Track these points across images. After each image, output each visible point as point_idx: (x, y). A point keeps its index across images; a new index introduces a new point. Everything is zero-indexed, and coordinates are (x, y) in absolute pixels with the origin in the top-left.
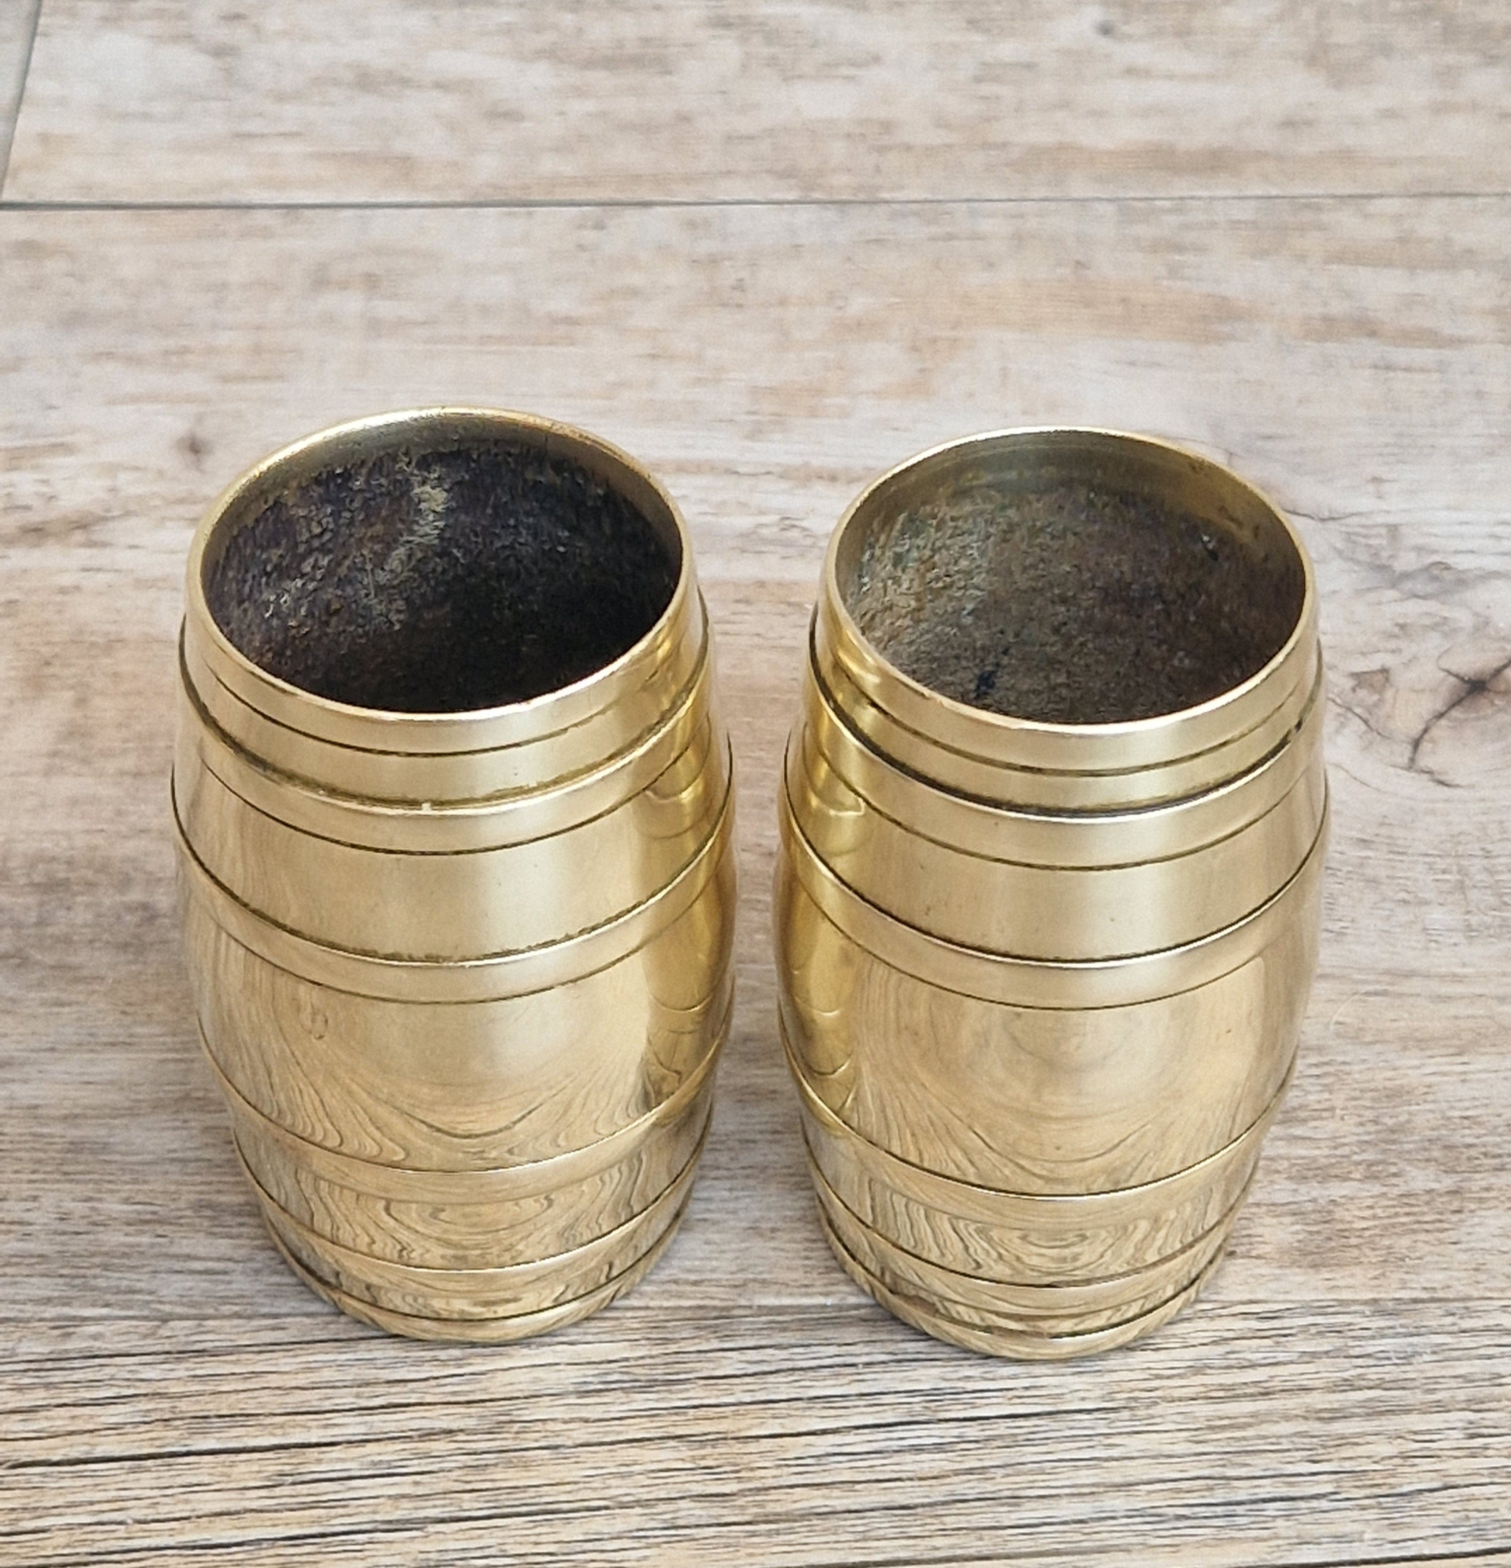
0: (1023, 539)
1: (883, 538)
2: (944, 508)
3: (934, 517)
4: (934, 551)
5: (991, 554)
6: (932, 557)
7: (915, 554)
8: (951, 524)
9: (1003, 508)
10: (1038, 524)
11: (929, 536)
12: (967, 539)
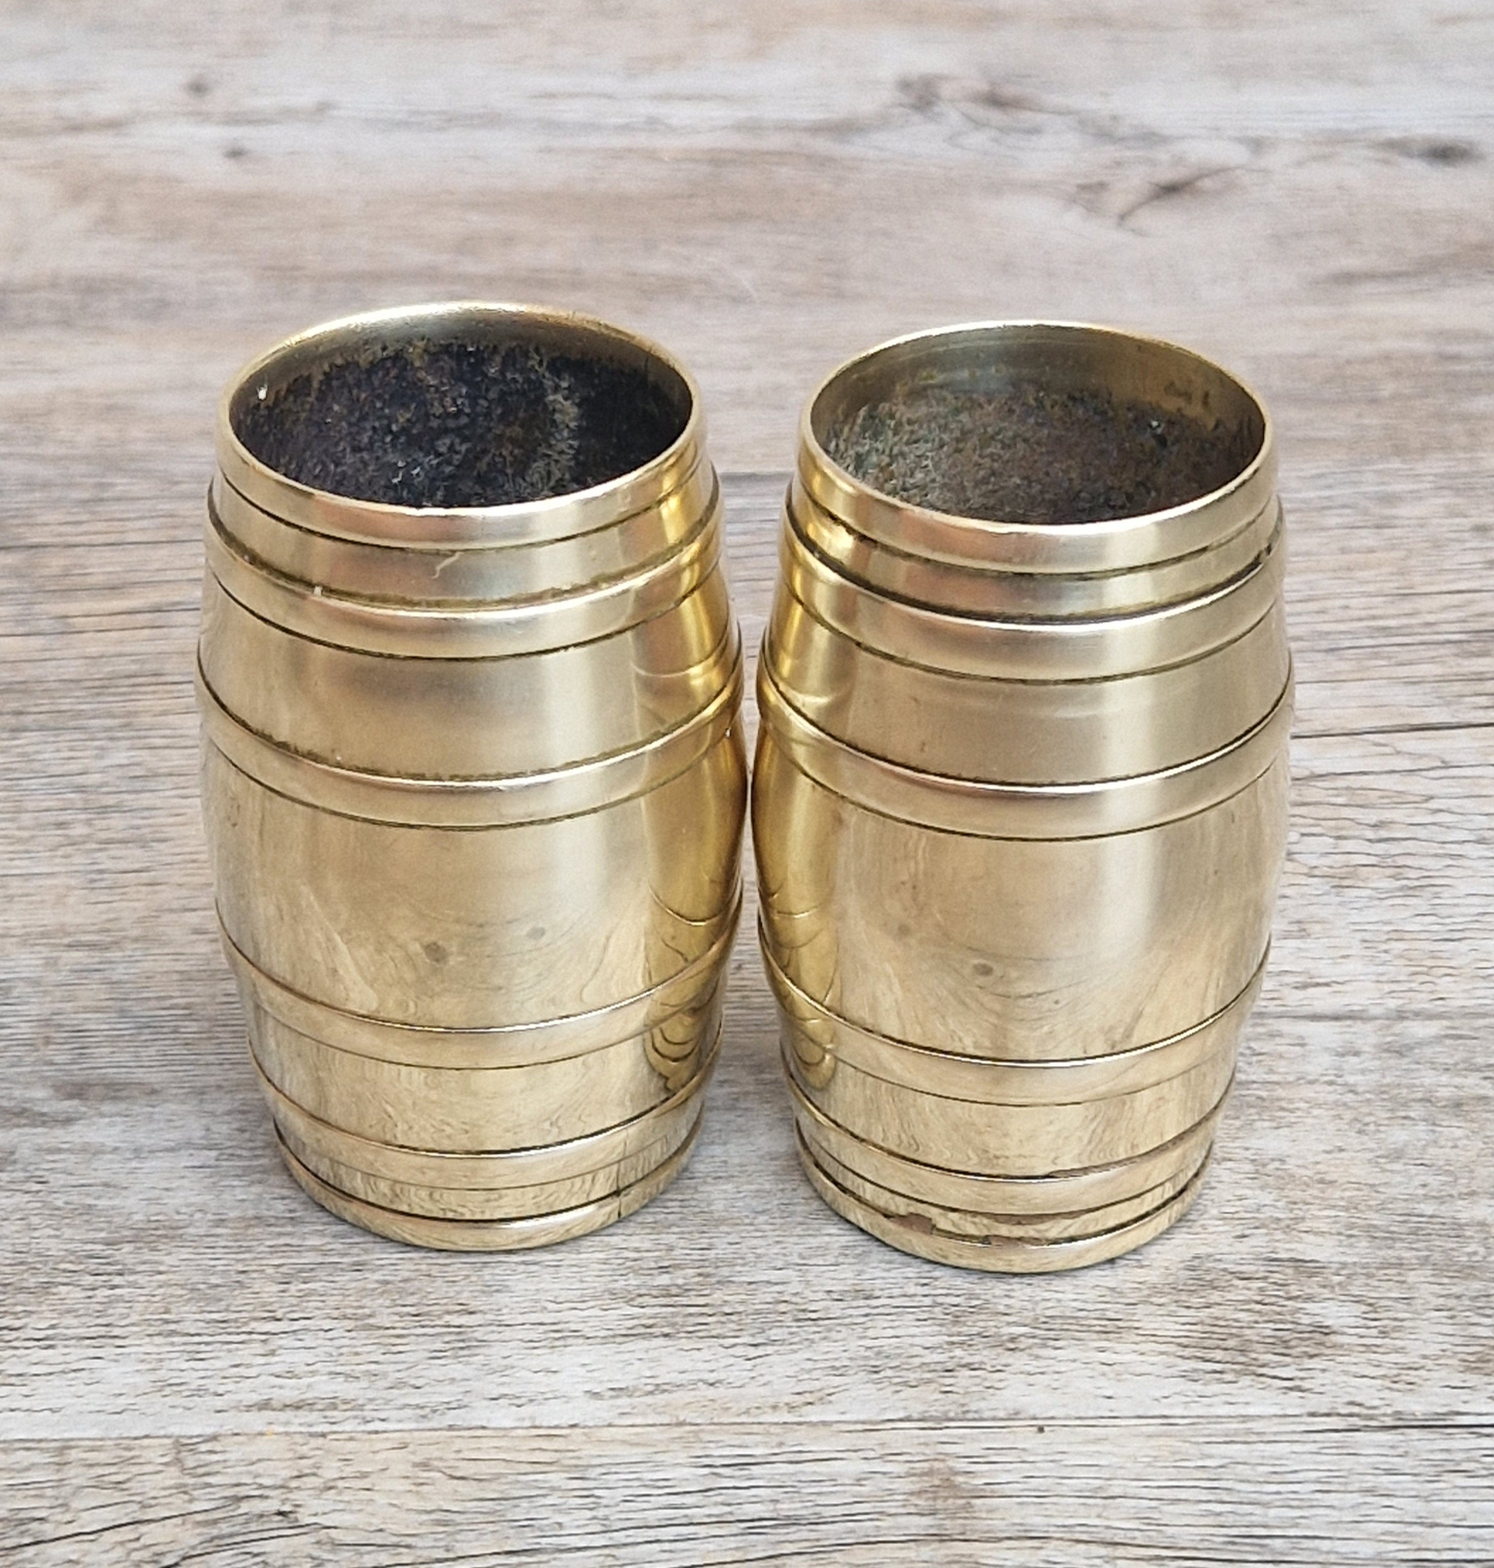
0: (974, 450)
1: (846, 430)
2: (902, 408)
3: (892, 416)
4: (893, 458)
5: (944, 466)
6: (890, 465)
7: (874, 459)
8: (908, 428)
9: (957, 411)
10: (990, 430)
11: (886, 440)
12: (923, 447)
